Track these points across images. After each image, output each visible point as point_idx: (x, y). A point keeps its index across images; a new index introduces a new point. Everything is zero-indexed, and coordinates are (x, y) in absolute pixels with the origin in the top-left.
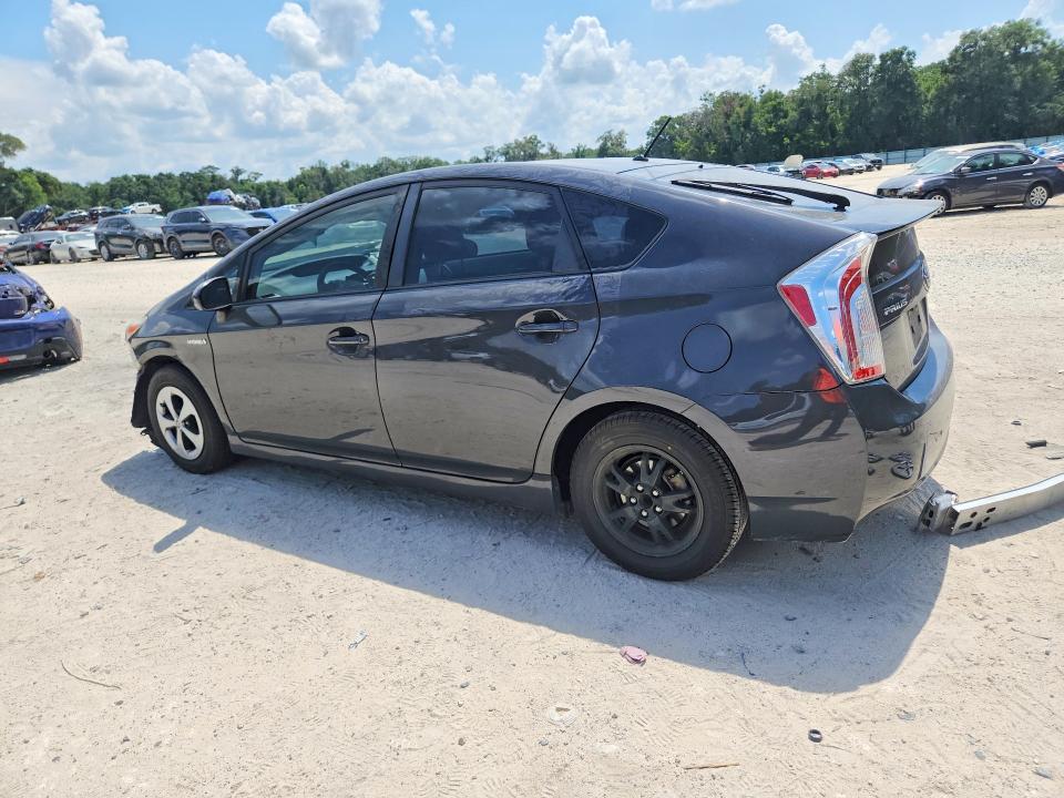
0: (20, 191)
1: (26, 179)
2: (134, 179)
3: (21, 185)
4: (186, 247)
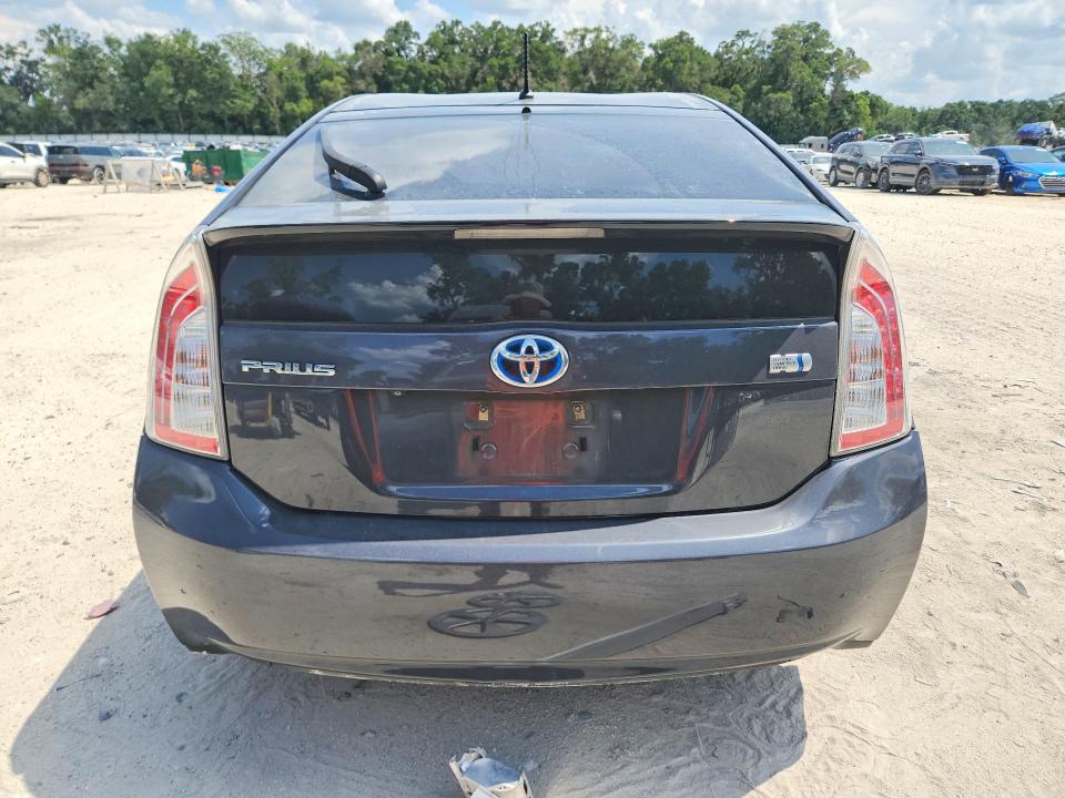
0: (850, 112)
1: (861, 102)
2: (969, 107)
3: (854, 107)
4: (894, 180)
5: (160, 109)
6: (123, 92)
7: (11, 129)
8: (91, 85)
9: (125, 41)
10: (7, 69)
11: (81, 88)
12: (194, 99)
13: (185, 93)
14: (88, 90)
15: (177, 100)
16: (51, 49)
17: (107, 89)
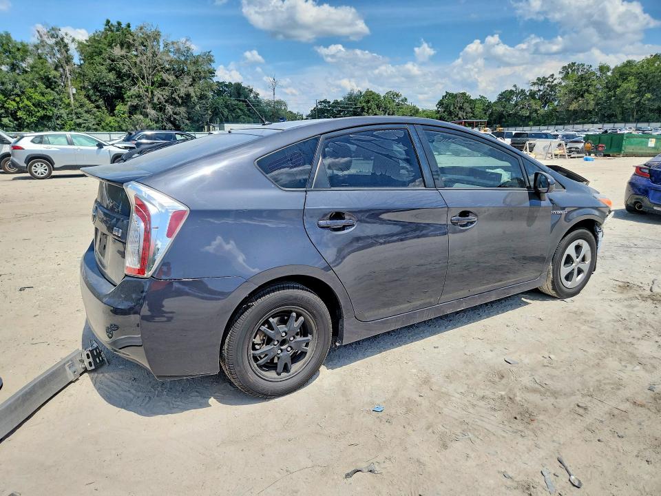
5: (623, 107)
6: (601, 99)
7: (531, 123)
8: (582, 96)
9: (612, 67)
10: (540, 90)
11: (576, 98)
12: (649, 100)
13: (643, 96)
14: (580, 99)
15: (636, 100)
16: (566, 77)
17: (592, 97)
